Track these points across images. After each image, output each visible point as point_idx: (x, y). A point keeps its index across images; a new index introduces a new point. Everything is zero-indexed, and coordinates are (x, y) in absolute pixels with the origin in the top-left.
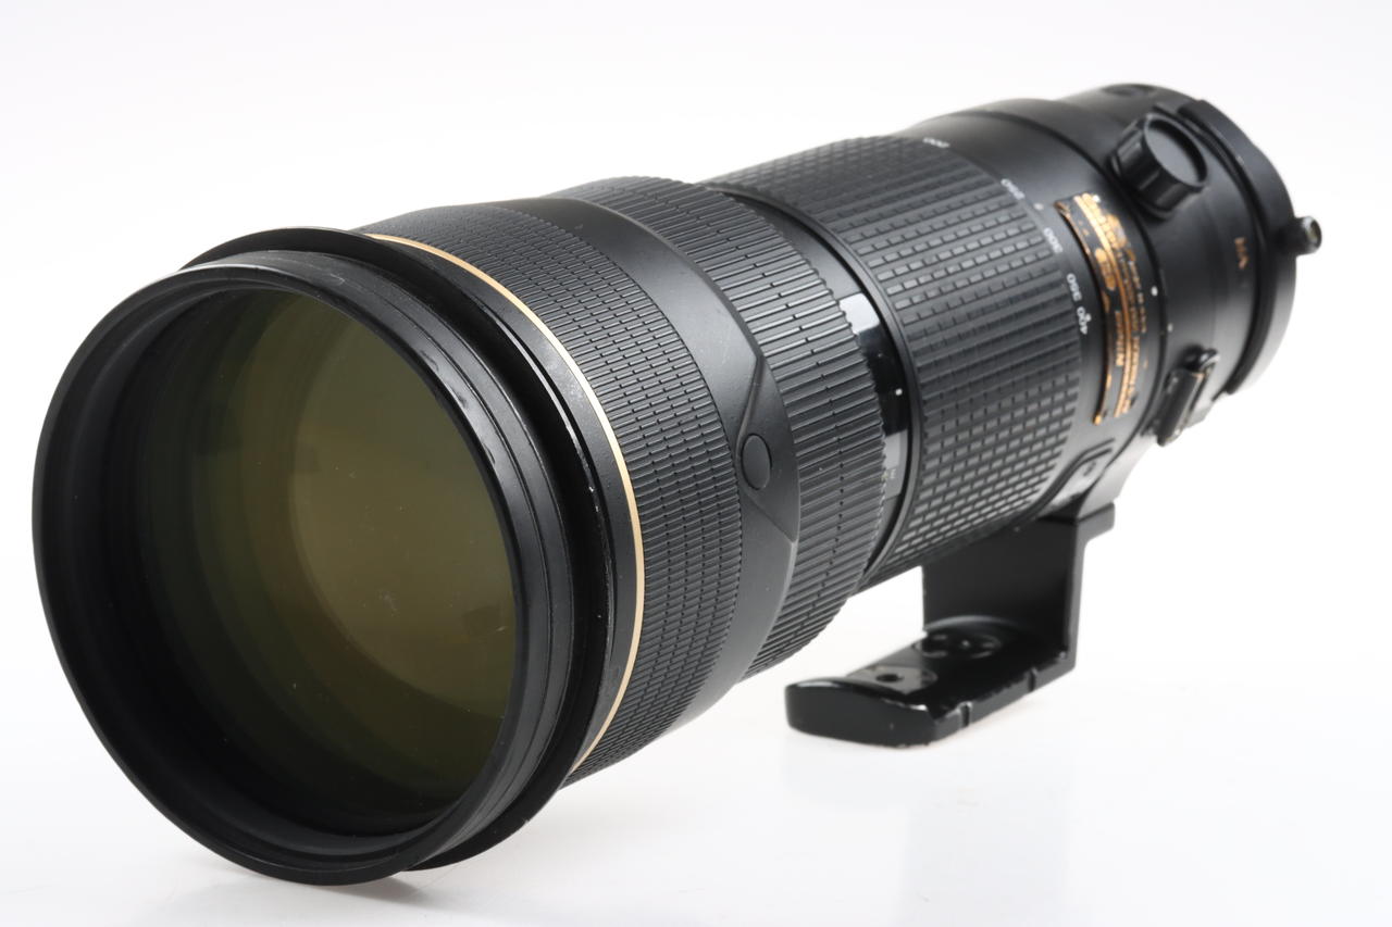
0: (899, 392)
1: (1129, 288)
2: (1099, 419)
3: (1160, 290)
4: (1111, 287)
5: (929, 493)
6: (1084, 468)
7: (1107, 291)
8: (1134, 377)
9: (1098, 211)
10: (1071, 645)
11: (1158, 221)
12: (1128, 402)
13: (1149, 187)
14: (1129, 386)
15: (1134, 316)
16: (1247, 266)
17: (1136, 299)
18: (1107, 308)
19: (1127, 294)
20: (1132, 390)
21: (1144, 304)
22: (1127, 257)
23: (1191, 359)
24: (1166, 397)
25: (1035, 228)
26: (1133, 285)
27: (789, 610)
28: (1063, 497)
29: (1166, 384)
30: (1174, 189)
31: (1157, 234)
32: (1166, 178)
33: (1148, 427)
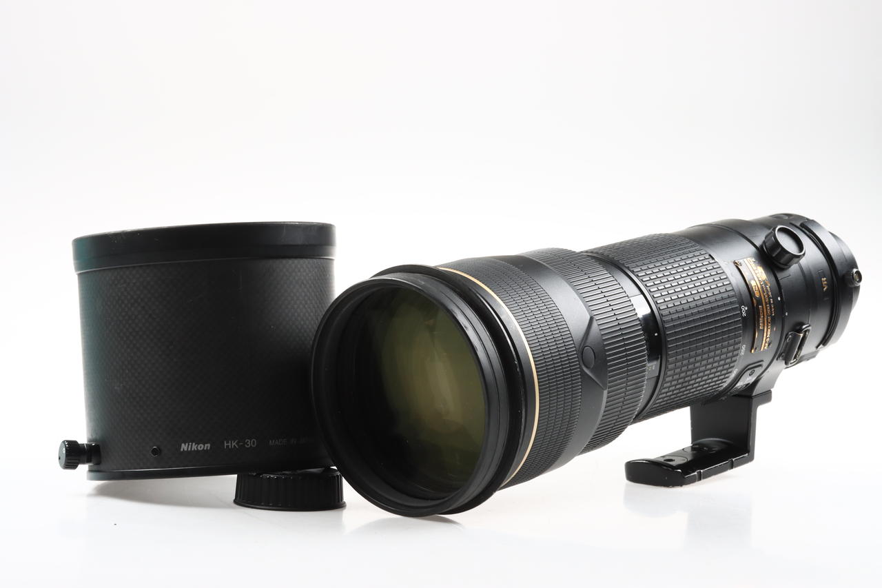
0: (656, 334)
1: (766, 296)
2: (753, 351)
3: (781, 298)
4: (757, 295)
5: (669, 384)
6: (749, 372)
7: (756, 298)
8: (769, 334)
9: (753, 265)
10: (751, 449)
11: (782, 270)
12: (767, 344)
13: (777, 255)
14: (767, 338)
15: (768, 308)
16: (827, 289)
17: (770, 301)
18: (755, 305)
19: (765, 300)
20: (768, 340)
21: (773, 303)
22: (766, 284)
23: (798, 328)
24: (787, 344)
25: (723, 272)
26: (768, 295)
27: (604, 422)
28: (740, 384)
29: (786, 338)
30: (787, 255)
31: (780, 275)
32: (784, 251)
33: (779, 357)
